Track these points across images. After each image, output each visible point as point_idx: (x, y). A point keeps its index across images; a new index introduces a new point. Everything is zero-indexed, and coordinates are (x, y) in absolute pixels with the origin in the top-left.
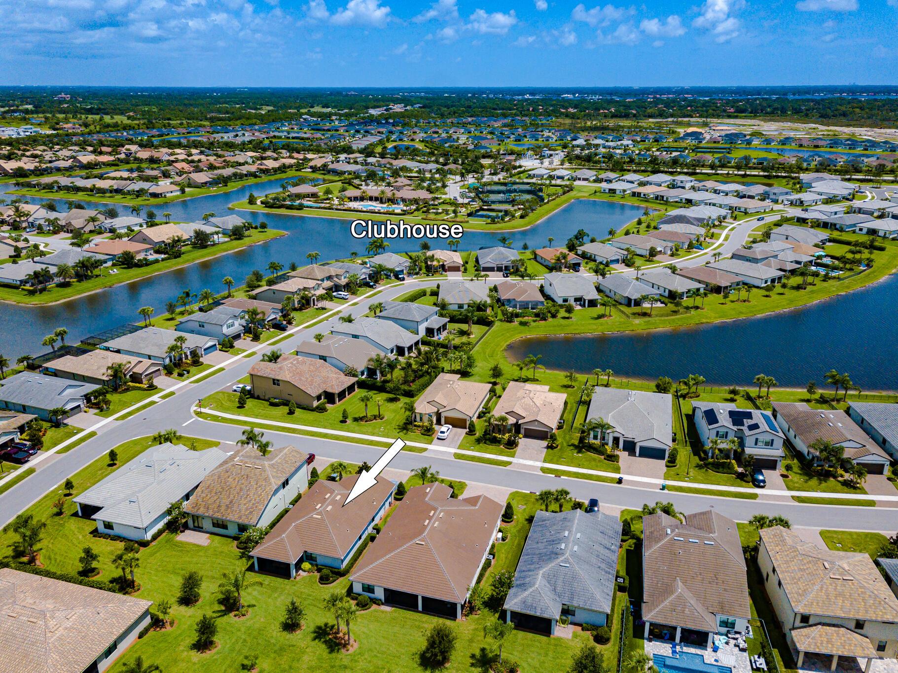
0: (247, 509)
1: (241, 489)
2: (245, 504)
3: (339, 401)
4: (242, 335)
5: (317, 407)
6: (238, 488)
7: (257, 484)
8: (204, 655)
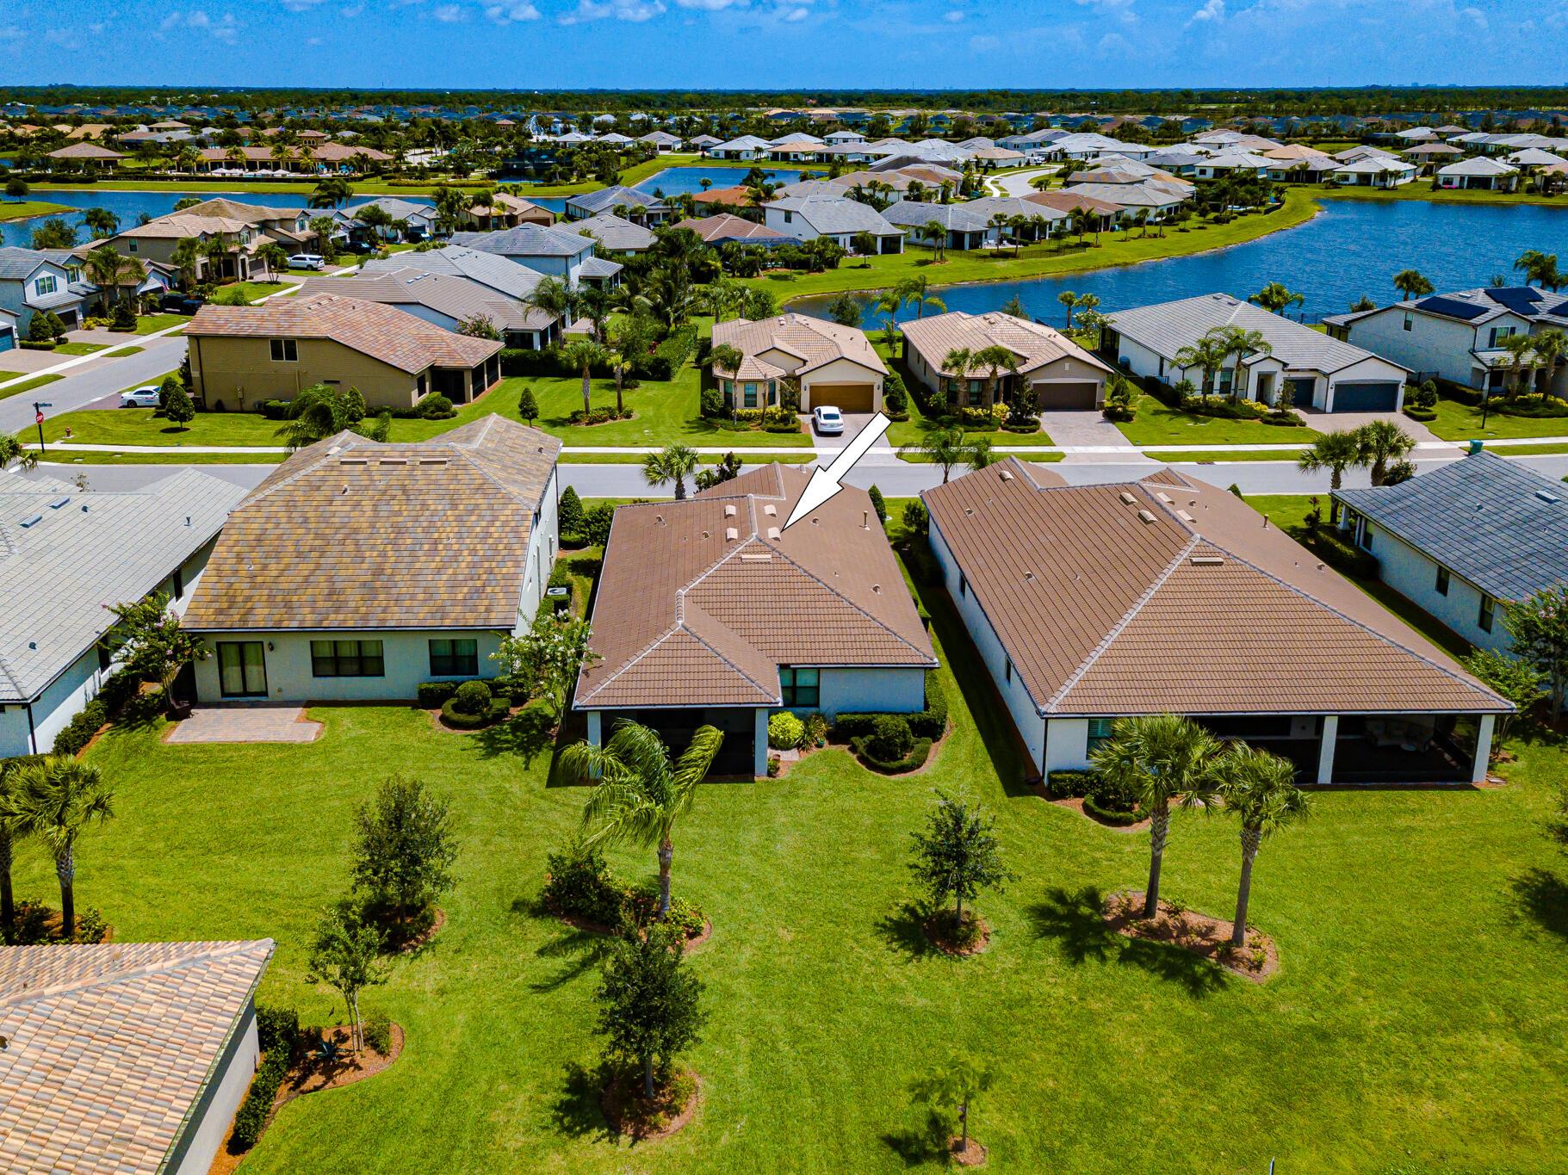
0: (453, 586)
1: (399, 530)
2: (439, 571)
3: (475, 395)
4: (80, 317)
5: (424, 407)
6: (384, 528)
7: (454, 506)
8: (652, 1145)
